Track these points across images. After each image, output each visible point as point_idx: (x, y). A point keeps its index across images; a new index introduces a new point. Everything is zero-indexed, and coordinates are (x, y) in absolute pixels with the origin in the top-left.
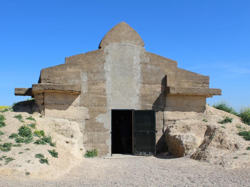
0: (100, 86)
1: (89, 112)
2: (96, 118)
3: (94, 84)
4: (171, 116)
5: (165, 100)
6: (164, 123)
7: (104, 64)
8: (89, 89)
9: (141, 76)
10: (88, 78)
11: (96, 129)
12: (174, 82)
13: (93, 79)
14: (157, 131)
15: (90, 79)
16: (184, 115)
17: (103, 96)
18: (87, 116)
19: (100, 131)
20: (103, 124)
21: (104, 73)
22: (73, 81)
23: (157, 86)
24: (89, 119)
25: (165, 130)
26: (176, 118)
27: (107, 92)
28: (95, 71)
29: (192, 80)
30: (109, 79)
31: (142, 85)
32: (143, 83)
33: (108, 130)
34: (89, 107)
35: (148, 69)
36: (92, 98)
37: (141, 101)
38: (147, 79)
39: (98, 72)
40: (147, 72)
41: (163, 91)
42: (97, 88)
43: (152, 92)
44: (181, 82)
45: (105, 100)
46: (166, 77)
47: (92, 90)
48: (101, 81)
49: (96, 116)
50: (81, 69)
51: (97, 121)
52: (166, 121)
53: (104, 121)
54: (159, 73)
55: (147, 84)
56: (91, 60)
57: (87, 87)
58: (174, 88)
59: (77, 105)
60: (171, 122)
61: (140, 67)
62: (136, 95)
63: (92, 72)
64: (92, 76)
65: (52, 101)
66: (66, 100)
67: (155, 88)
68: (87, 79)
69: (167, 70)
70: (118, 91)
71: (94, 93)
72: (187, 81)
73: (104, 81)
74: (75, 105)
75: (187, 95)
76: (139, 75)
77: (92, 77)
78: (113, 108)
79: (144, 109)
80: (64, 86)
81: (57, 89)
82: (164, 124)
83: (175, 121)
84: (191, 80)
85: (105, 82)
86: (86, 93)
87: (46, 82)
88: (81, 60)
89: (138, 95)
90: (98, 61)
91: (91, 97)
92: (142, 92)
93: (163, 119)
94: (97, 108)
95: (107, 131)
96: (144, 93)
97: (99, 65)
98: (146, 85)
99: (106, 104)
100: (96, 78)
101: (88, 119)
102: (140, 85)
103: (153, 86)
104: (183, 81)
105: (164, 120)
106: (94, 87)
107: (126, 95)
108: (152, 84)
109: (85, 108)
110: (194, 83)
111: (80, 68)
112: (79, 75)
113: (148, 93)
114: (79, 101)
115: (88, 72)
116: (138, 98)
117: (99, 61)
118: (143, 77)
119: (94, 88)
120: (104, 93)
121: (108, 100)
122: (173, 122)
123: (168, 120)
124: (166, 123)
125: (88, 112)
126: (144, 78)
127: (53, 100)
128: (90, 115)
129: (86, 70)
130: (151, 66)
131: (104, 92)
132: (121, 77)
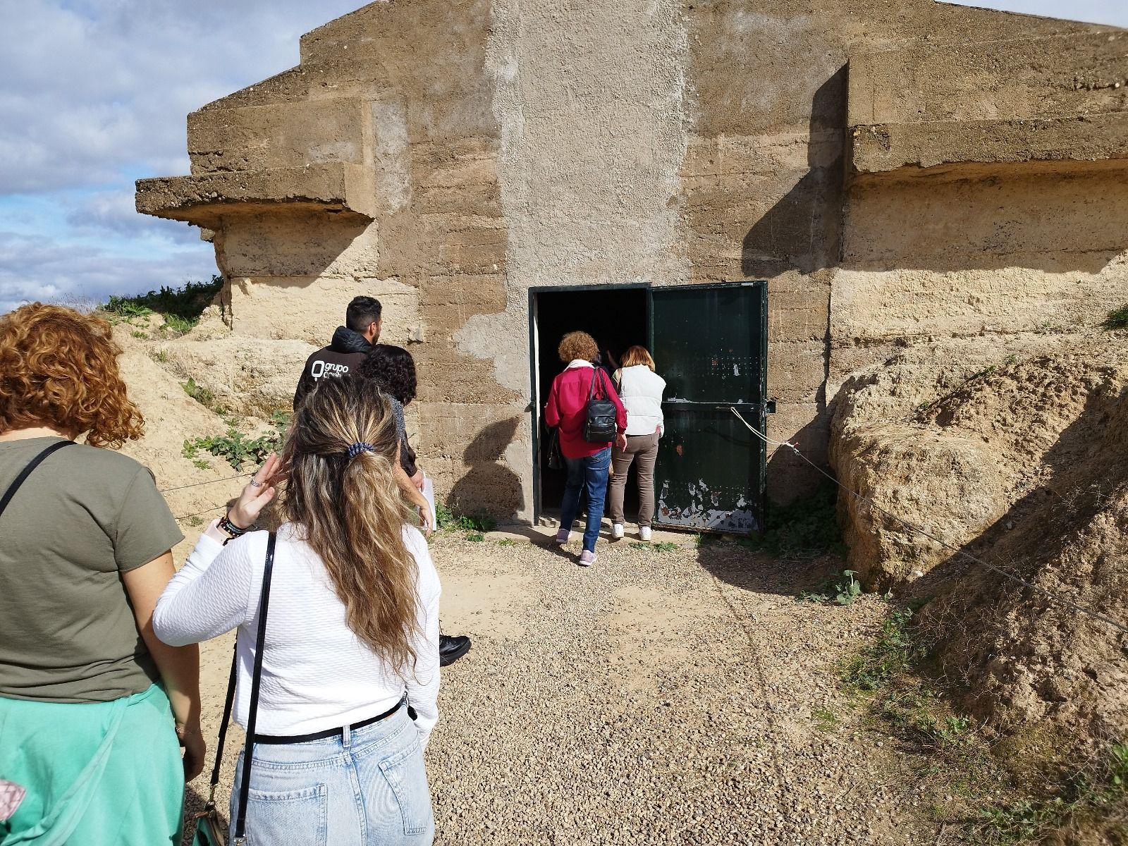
0: (473, 166)
1: (421, 304)
2: (457, 335)
3: (438, 160)
4: (874, 316)
5: (841, 219)
6: (827, 354)
7: (483, 42)
8: (420, 189)
9: (693, 89)
10: (409, 131)
11: (460, 389)
12: (898, 101)
13: (432, 132)
14: (772, 406)
15: (418, 137)
16: (968, 310)
17: (484, 222)
18: (414, 328)
19: (479, 398)
20: (490, 363)
21: (489, 92)
22: (327, 149)
23: (787, 136)
24: (424, 339)
25: (830, 396)
26: (910, 327)
27: (505, 198)
28: (439, 87)
29: (1032, 73)
30: (512, 122)
31: (698, 141)
32: (706, 131)
33: (518, 395)
34: (422, 282)
35: (731, 37)
36: (431, 233)
37: (690, 234)
38: (727, 102)
39: (456, 93)
40: (729, 54)
41: (826, 164)
42: (456, 181)
43: (757, 179)
44: (954, 93)
45: (496, 243)
46: (844, 73)
47: (432, 192)
48: (475, 142)
49: (455, 323)
50: (373, 88)
51: (461, 351)
52: (844, 345)
53: (493, 349)
54: (806, 55)
55: (728, 129)
56: (420, 31)
57: (408, 177)
58: (883, 137)
59: (364, 273)
60: (873, 350)
61: (683, 33)
62: (663, 203)
63: (425, 97)
64: (427, 117)
65: (254, 259)
66: (313, 250)
67: (775, 149)
68: (404, 135)
69: (860, 27)
70: (561, 189)
71: (441, 208)
72: (993, 79)
73: (491, 134)
74: (356, 274)
75: (993, 181)
76: (682, 81)
77: (431, 125)
78: (539, 283)
79: (707, 281)
80: (264, 181)
81: (238, 197)
82: (827, 365)
83: (901, 343)
84: (1029, 74)
85: (495, 141)
86: (403, 209)
87: (211, 168)
88: (370, 39)
89: (673, 200)
90: (455, 34)
91: (428, 228)
92: (694, 184)
93: (821, 334)
94: (458, 286)
95: (513, 402)
96: (707, 184)
97: (462, 49)
98: (721, 139)
99: (502, 262)
100: (447, 126)
101: (419, 342)
102: (687, 140)
103: (765, 140)
104: (967, 83)
105: (828, 338)
106: (440, 176)
107: (602, 207)
108: (759, 131)
109: (402, 287)
110: (1047, 91)
111: (368, 81)
112: (352, 119)
113: (731, 183)
114: (373, 256)
115: (406, 99)
116: (673, 215)
117: (459, 28)
118: (703, 91)
119: (443, 183)
120: (493, 204)
121: (512, 237)
122: (886, 351)
123: (857, 340)
124: (843, 357)
125: (416, 307)
126: (705, 96)
127: (260, 252)
128: (430, 321)
129: (400, 88)
130: (751, 19)
131: (490, 198)
132: (575, 105)
